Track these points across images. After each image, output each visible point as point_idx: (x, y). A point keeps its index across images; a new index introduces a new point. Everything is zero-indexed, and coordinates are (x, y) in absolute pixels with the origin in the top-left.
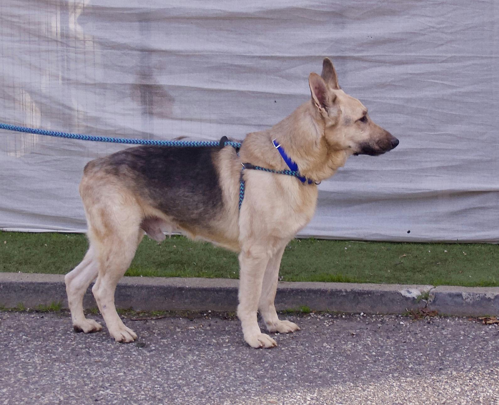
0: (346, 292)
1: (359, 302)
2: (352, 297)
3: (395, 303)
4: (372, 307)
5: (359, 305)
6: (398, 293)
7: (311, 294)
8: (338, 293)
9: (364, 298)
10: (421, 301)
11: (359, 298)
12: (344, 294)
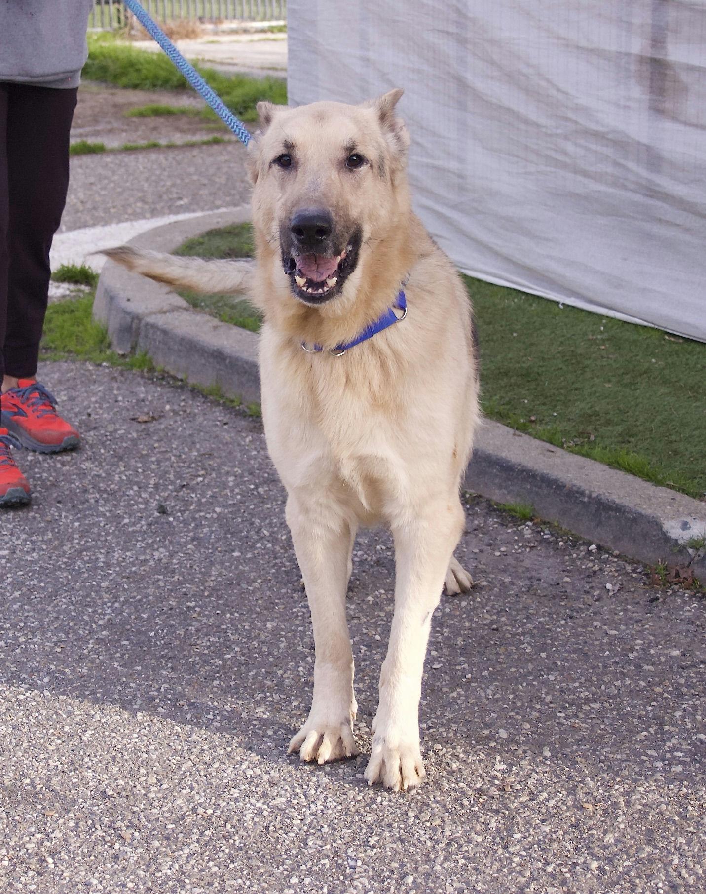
0: (590, 497)
1: (600, 524)
2: (593, 508)
3: (648, 541)
4: (617, 539)
5: (599, 529)
6: (657, 524)
7: (544, 485)
8: (578, 496)
9: (609, 518)
10: (685, 551)
11: (603, 514)
12: (586, 499)
